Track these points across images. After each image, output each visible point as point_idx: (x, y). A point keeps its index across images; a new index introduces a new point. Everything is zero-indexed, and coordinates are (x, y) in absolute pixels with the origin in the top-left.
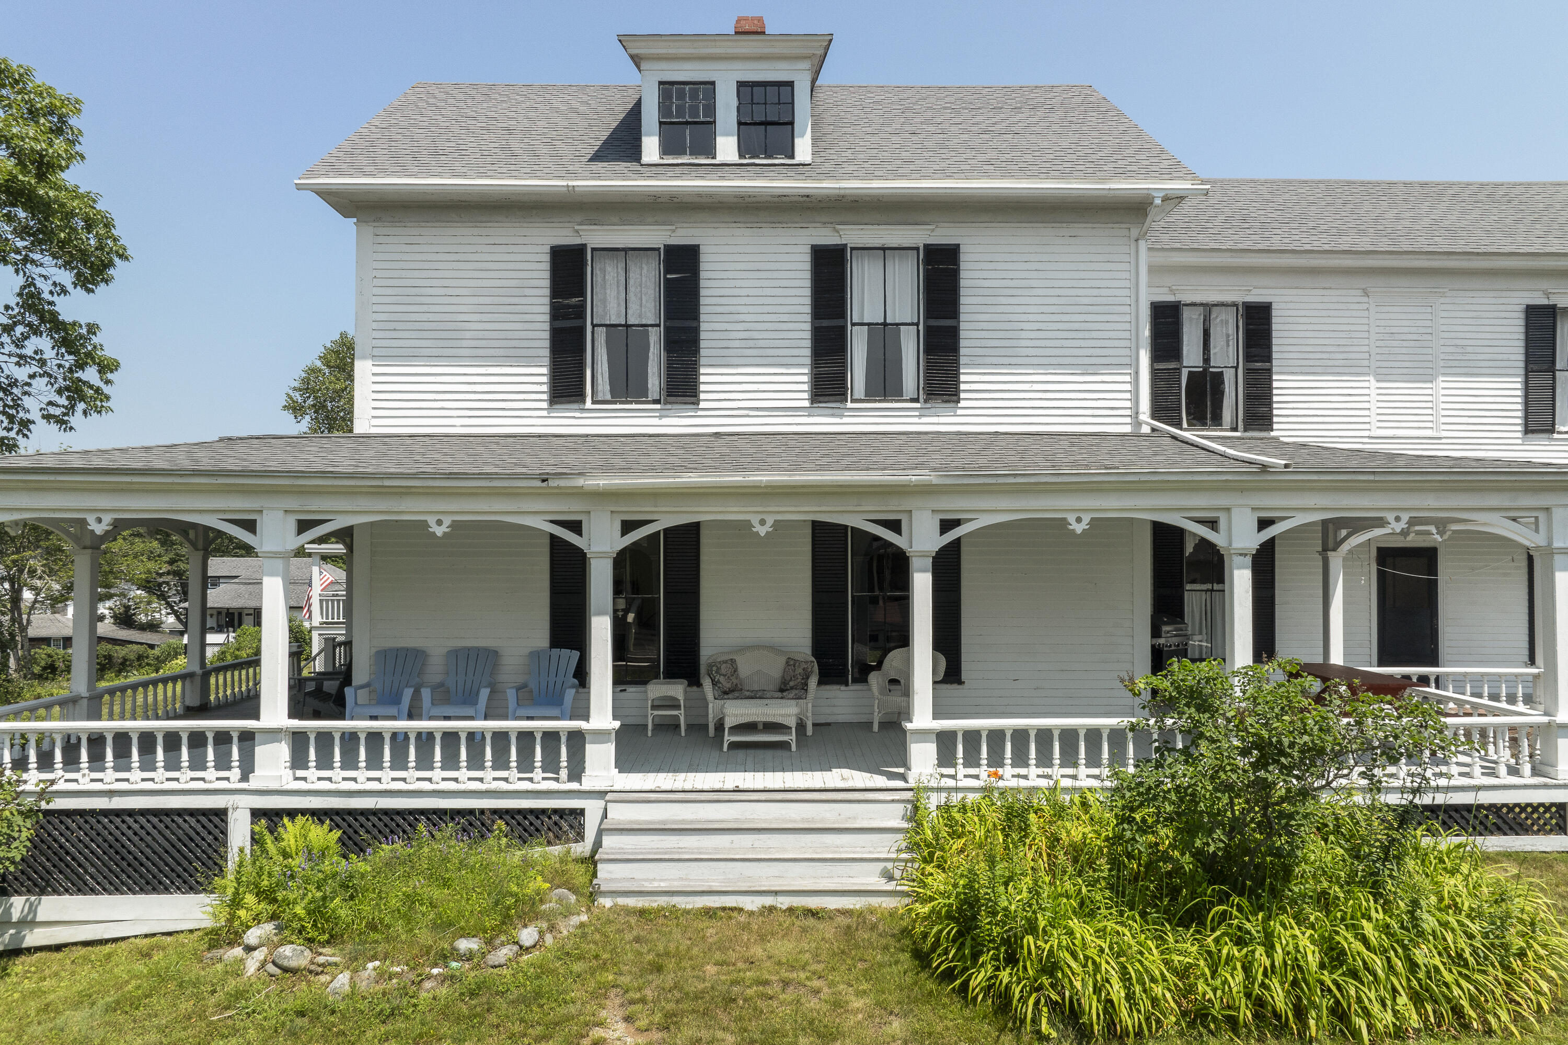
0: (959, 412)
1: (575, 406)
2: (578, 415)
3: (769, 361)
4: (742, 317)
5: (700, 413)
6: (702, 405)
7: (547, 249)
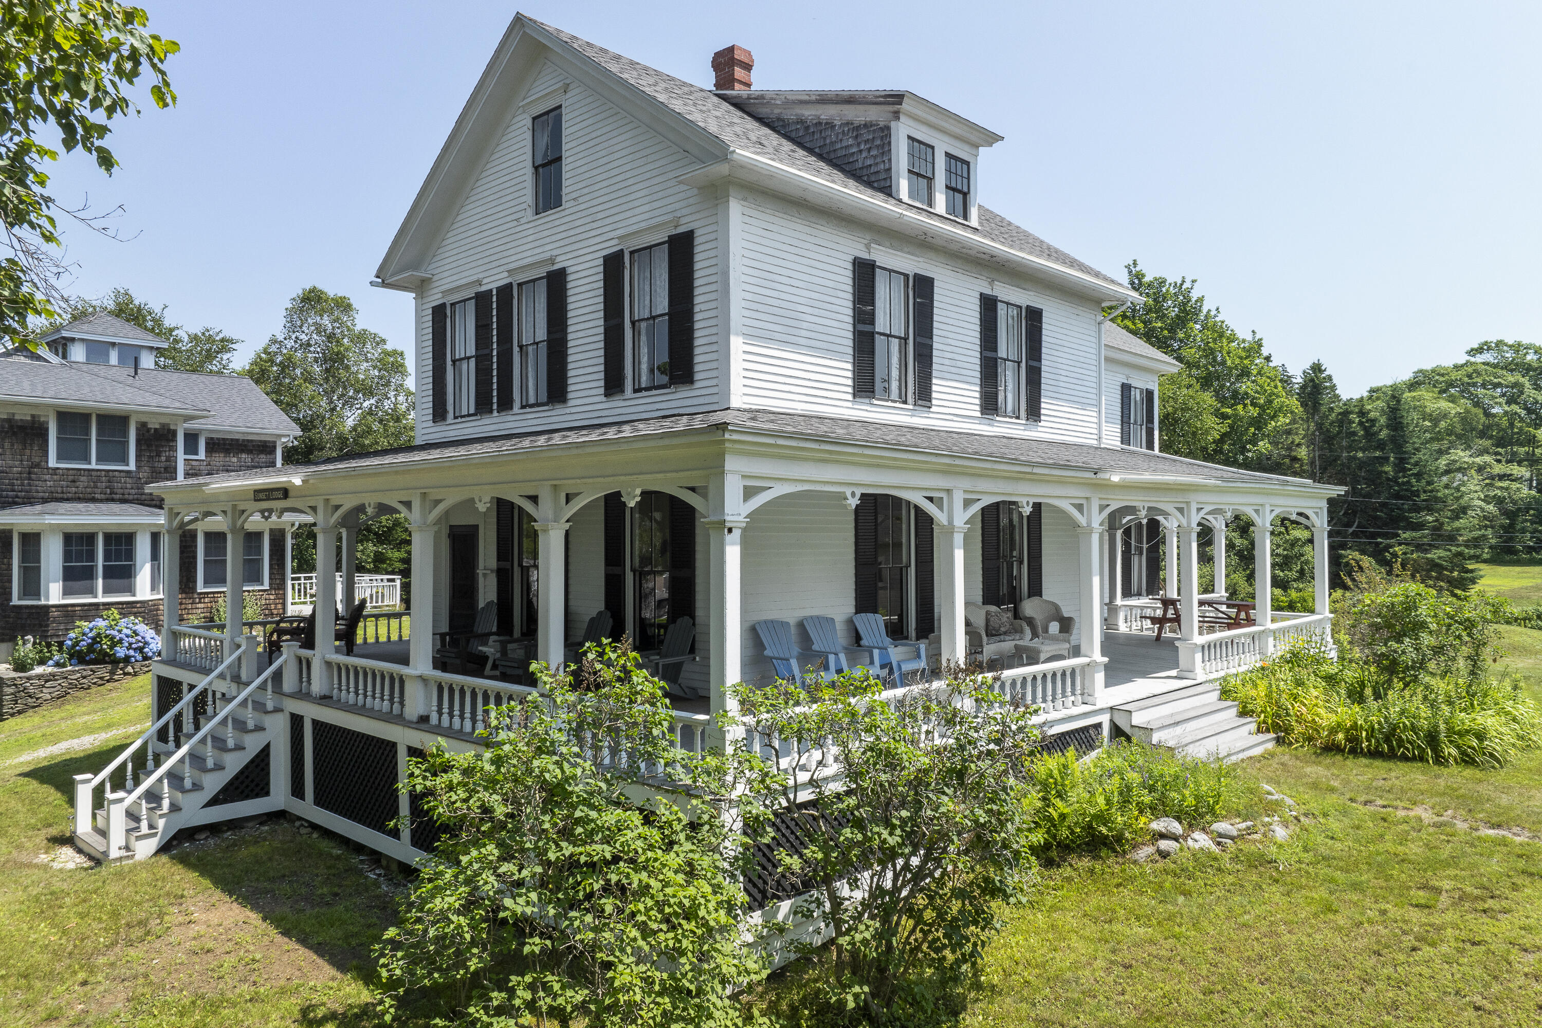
0: (1040, 429)
1: (867, 401)
2: (868, 408)
3: (961, 378)
4: (950, 342)
5: (931, 415)
6: (934, 409)
7: (851, 258)
